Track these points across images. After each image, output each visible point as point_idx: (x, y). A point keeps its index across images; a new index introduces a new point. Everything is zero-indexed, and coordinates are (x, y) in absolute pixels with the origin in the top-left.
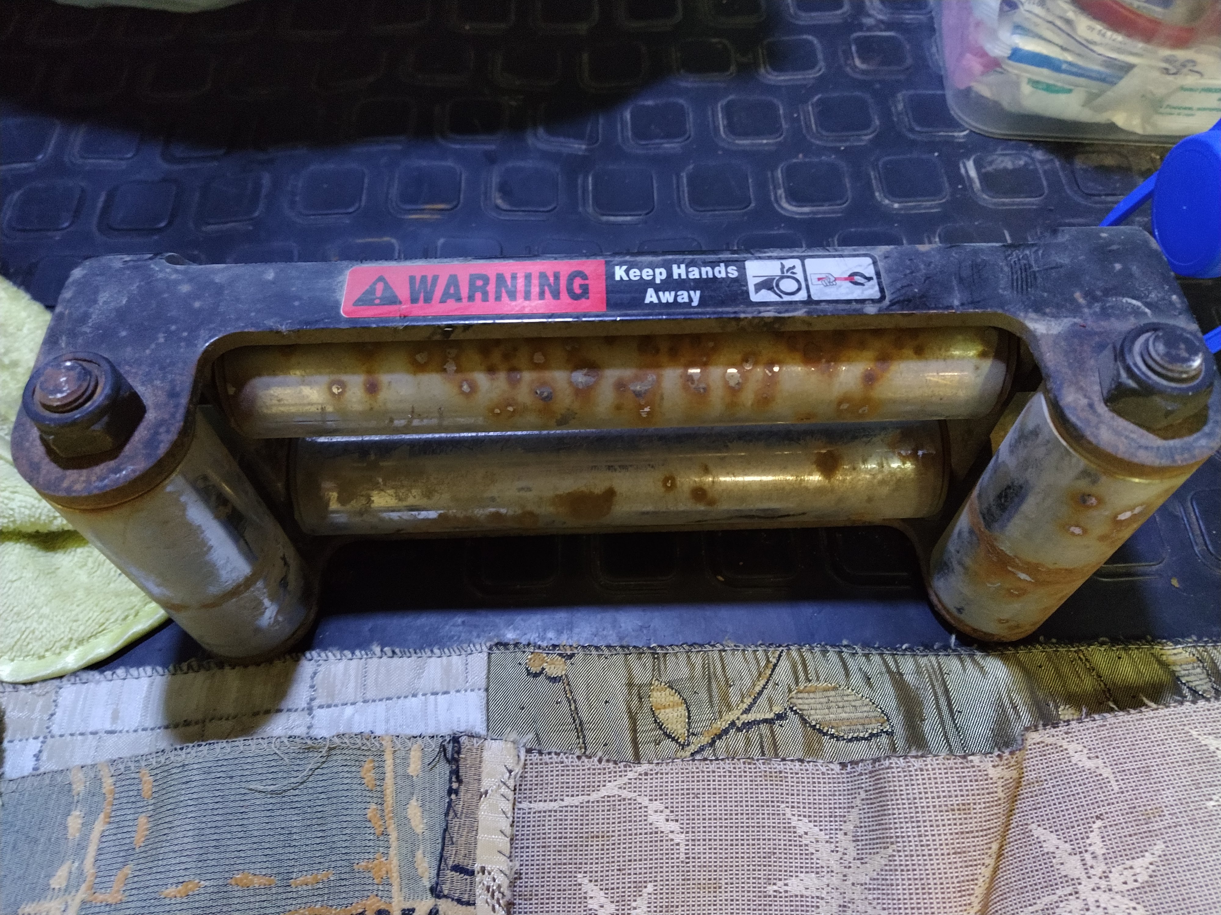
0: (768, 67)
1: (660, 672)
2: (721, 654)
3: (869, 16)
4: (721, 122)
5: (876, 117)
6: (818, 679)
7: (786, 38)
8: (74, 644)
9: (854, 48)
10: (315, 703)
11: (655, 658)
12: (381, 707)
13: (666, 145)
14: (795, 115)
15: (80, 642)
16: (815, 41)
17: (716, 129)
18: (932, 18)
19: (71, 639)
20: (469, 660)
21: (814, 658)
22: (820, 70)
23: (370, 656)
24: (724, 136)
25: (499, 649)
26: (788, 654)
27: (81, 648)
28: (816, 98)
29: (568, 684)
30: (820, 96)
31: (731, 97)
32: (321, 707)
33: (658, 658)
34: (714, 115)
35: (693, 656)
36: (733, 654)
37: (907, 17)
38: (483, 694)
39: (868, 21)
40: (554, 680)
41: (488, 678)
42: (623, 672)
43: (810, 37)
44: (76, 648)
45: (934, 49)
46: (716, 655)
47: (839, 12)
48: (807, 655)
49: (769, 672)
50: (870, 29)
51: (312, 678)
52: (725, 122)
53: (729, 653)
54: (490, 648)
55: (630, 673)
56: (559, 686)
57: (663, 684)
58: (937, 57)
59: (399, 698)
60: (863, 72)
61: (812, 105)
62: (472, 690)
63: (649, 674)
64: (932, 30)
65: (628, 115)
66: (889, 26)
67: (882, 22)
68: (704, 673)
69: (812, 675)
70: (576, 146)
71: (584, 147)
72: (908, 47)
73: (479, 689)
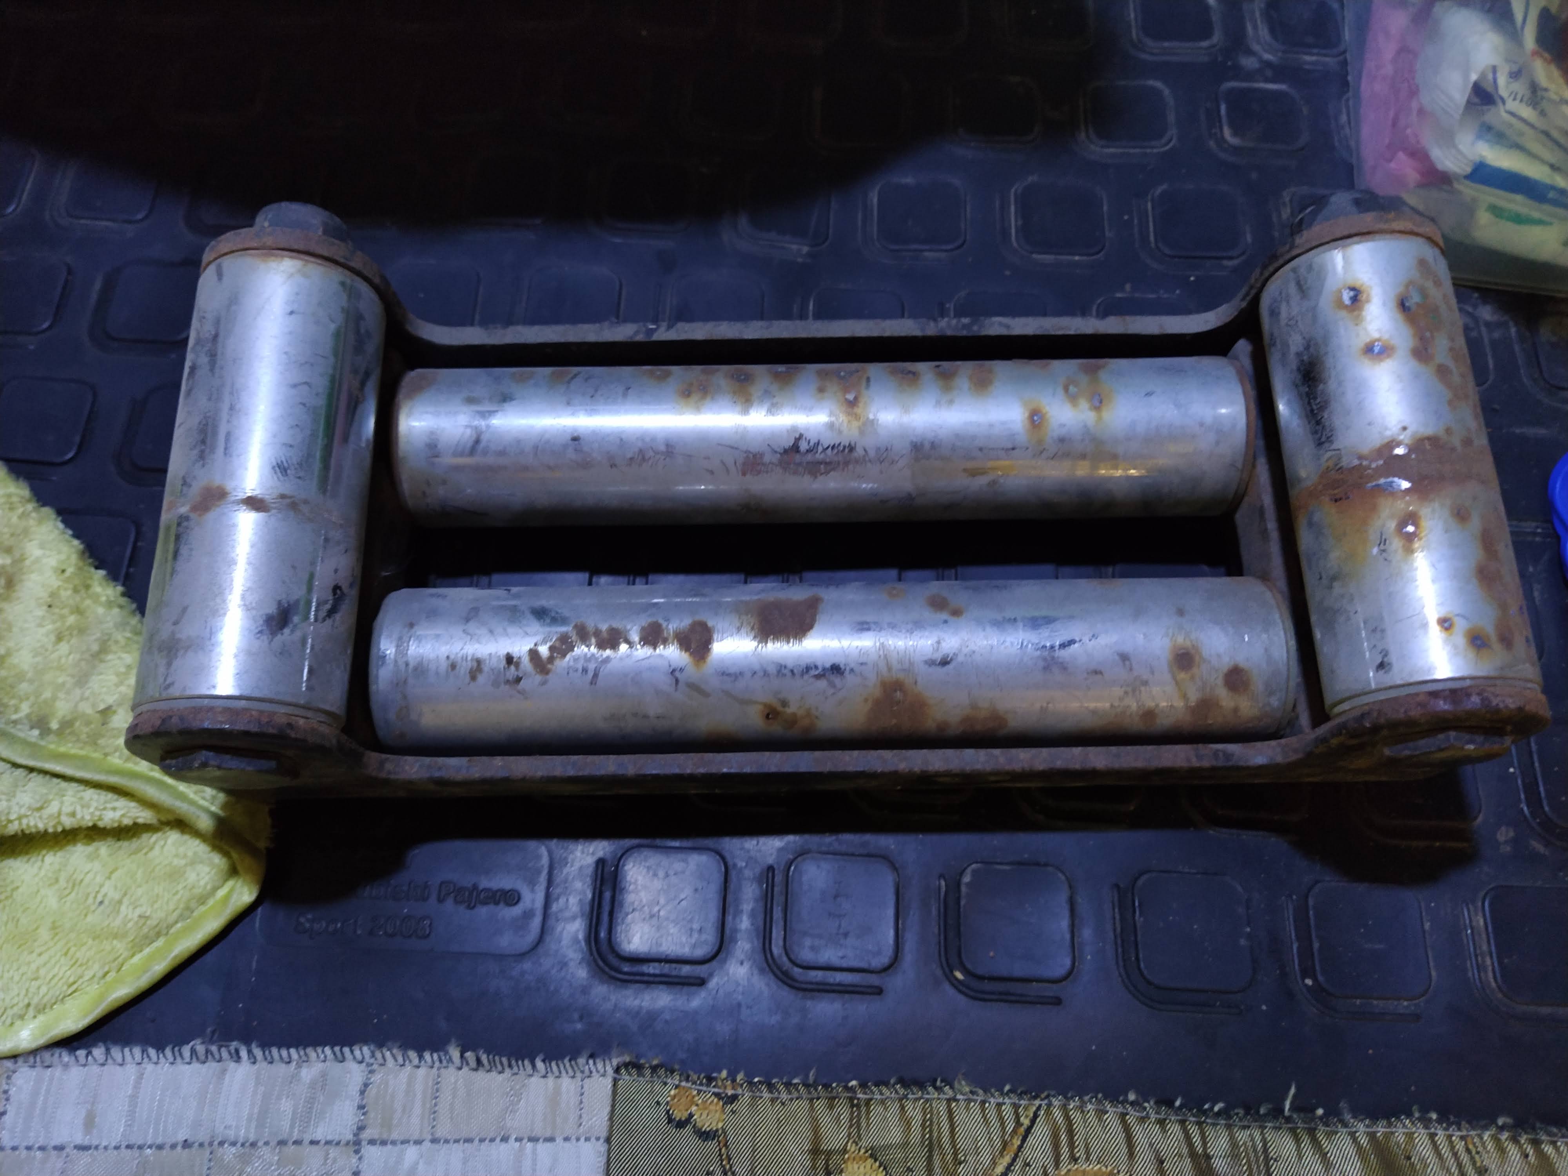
0: (1091, 131)
1: (859, 1130)
2: (949, 1106)
3: (1250, 52)
4: (1013, 221)
5: (1248, 229)
6: (1087, 1159)
7: (1123, 83)
8: (31, 1012)
9: (1223, 108)
10: (366, 1135)
11: (852, 1106)
12: (457, 1152)
13: (926, 254)
14: (1126, 217)
15: (41, 1009)
16: (1166, 92)
17: (1005, 233)
18: (1345, 63)
19: (29, 1005)
20: (586, 1087)
21: (1085, 1121)
22: (1170, 140)
23: (445, 1063)
24: (1015, 244)
25: (630, 1074)
26: (1048, 1112)
27: (41, 1018)
28: (1159, 190)
29: (726, 1145)
30: (1164, 187)
31: (1032, 179)
32: (372, 1142)
33: (858, 1106)
34: (1004, 207)
35: (909, 1106)
36: (968, 1108)
37: (1308, 58)
38: (602, 1147)
39: (1248, 63)
40: (705, 1135)
41: (611, 1119)
42: (805, 1130)
43: (1158, 84)
44: (35, 1017)
45: (1344, 118)
46: (943, 1108)
47: (1205, 44)
48: (1076, 1116)
49: (1017, 1142)
50: (1250, 76)
51: (362, 1093)
52: (1020, 223)
53: (962, 1104)
54: (617, 1070)
55: (816, 1130)
56: (712, 1145)
57: (863, 1151)
58: (1347, 130)
59: (482, 1140)
60: (1236, 150)
61: (1152, 200)
62: (587, 1139)
63: (844, 1134)
64: (1345, 85)
65: (874, 198)
66: (1279, 72)
67: (1268, 64)
68: (923, 1136)
69: (1080, 1152)
70: (794, 247)
71: (805, 249)
72: (1305, 111)
73: (598, 1139)
